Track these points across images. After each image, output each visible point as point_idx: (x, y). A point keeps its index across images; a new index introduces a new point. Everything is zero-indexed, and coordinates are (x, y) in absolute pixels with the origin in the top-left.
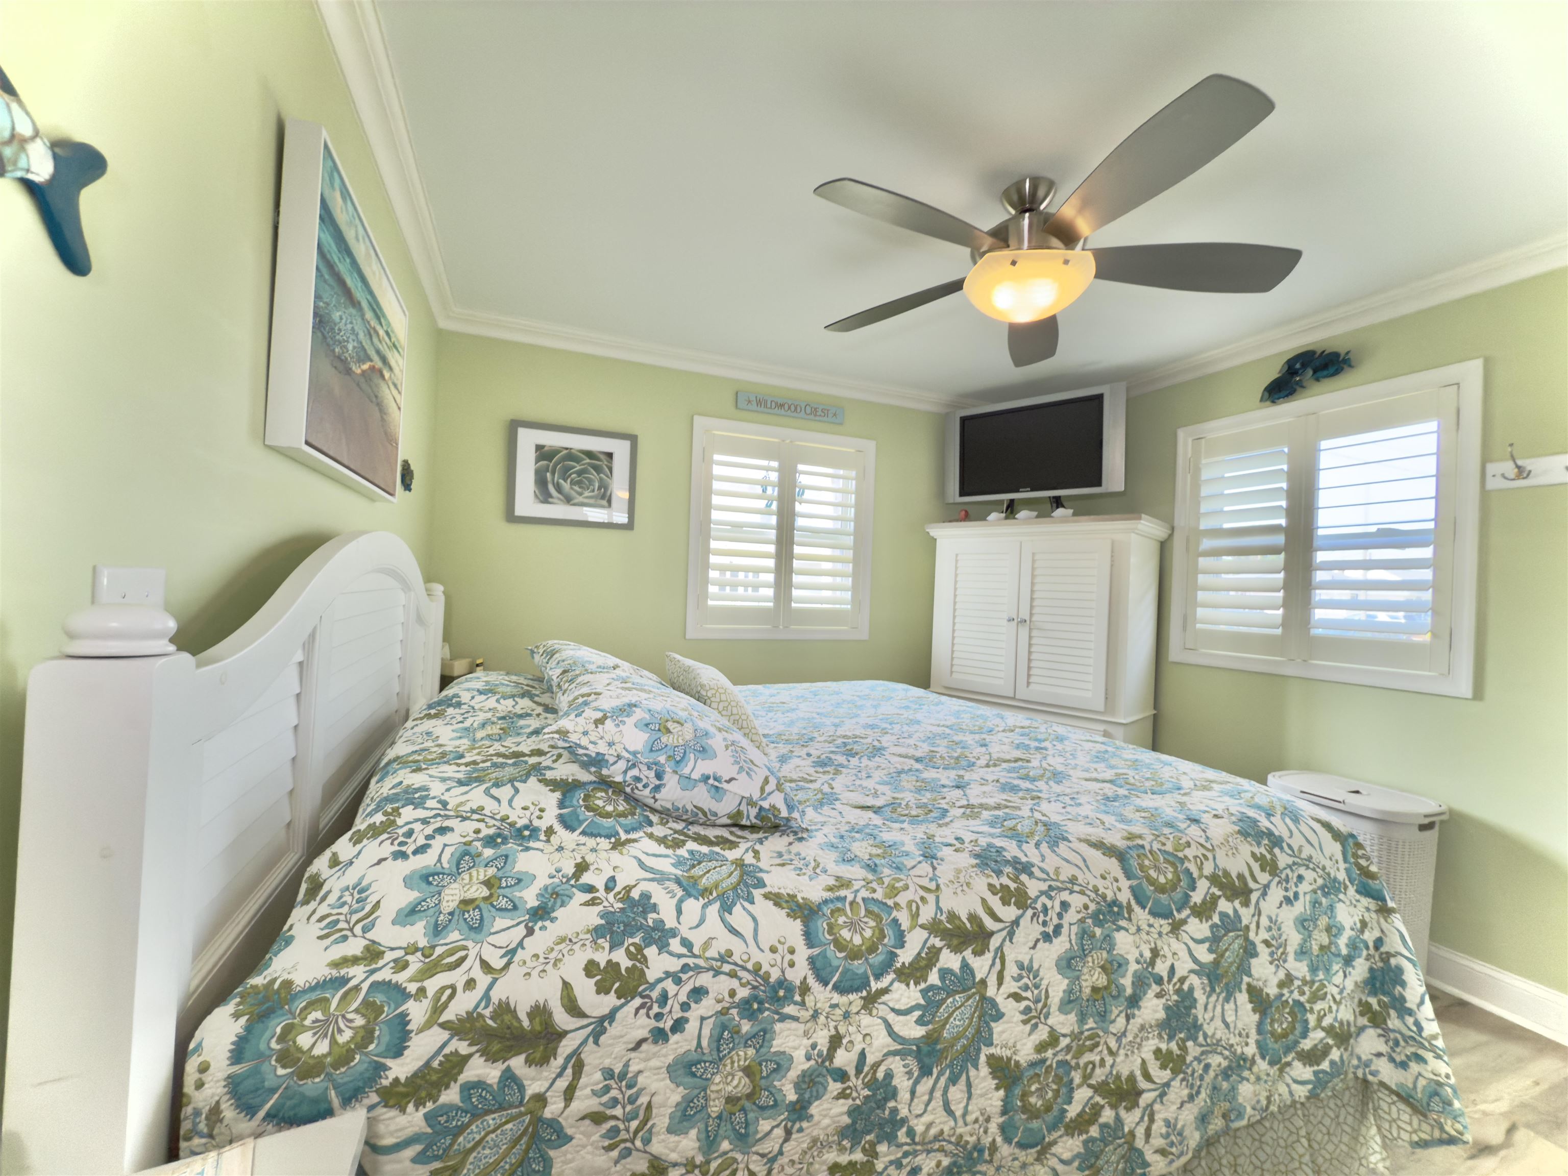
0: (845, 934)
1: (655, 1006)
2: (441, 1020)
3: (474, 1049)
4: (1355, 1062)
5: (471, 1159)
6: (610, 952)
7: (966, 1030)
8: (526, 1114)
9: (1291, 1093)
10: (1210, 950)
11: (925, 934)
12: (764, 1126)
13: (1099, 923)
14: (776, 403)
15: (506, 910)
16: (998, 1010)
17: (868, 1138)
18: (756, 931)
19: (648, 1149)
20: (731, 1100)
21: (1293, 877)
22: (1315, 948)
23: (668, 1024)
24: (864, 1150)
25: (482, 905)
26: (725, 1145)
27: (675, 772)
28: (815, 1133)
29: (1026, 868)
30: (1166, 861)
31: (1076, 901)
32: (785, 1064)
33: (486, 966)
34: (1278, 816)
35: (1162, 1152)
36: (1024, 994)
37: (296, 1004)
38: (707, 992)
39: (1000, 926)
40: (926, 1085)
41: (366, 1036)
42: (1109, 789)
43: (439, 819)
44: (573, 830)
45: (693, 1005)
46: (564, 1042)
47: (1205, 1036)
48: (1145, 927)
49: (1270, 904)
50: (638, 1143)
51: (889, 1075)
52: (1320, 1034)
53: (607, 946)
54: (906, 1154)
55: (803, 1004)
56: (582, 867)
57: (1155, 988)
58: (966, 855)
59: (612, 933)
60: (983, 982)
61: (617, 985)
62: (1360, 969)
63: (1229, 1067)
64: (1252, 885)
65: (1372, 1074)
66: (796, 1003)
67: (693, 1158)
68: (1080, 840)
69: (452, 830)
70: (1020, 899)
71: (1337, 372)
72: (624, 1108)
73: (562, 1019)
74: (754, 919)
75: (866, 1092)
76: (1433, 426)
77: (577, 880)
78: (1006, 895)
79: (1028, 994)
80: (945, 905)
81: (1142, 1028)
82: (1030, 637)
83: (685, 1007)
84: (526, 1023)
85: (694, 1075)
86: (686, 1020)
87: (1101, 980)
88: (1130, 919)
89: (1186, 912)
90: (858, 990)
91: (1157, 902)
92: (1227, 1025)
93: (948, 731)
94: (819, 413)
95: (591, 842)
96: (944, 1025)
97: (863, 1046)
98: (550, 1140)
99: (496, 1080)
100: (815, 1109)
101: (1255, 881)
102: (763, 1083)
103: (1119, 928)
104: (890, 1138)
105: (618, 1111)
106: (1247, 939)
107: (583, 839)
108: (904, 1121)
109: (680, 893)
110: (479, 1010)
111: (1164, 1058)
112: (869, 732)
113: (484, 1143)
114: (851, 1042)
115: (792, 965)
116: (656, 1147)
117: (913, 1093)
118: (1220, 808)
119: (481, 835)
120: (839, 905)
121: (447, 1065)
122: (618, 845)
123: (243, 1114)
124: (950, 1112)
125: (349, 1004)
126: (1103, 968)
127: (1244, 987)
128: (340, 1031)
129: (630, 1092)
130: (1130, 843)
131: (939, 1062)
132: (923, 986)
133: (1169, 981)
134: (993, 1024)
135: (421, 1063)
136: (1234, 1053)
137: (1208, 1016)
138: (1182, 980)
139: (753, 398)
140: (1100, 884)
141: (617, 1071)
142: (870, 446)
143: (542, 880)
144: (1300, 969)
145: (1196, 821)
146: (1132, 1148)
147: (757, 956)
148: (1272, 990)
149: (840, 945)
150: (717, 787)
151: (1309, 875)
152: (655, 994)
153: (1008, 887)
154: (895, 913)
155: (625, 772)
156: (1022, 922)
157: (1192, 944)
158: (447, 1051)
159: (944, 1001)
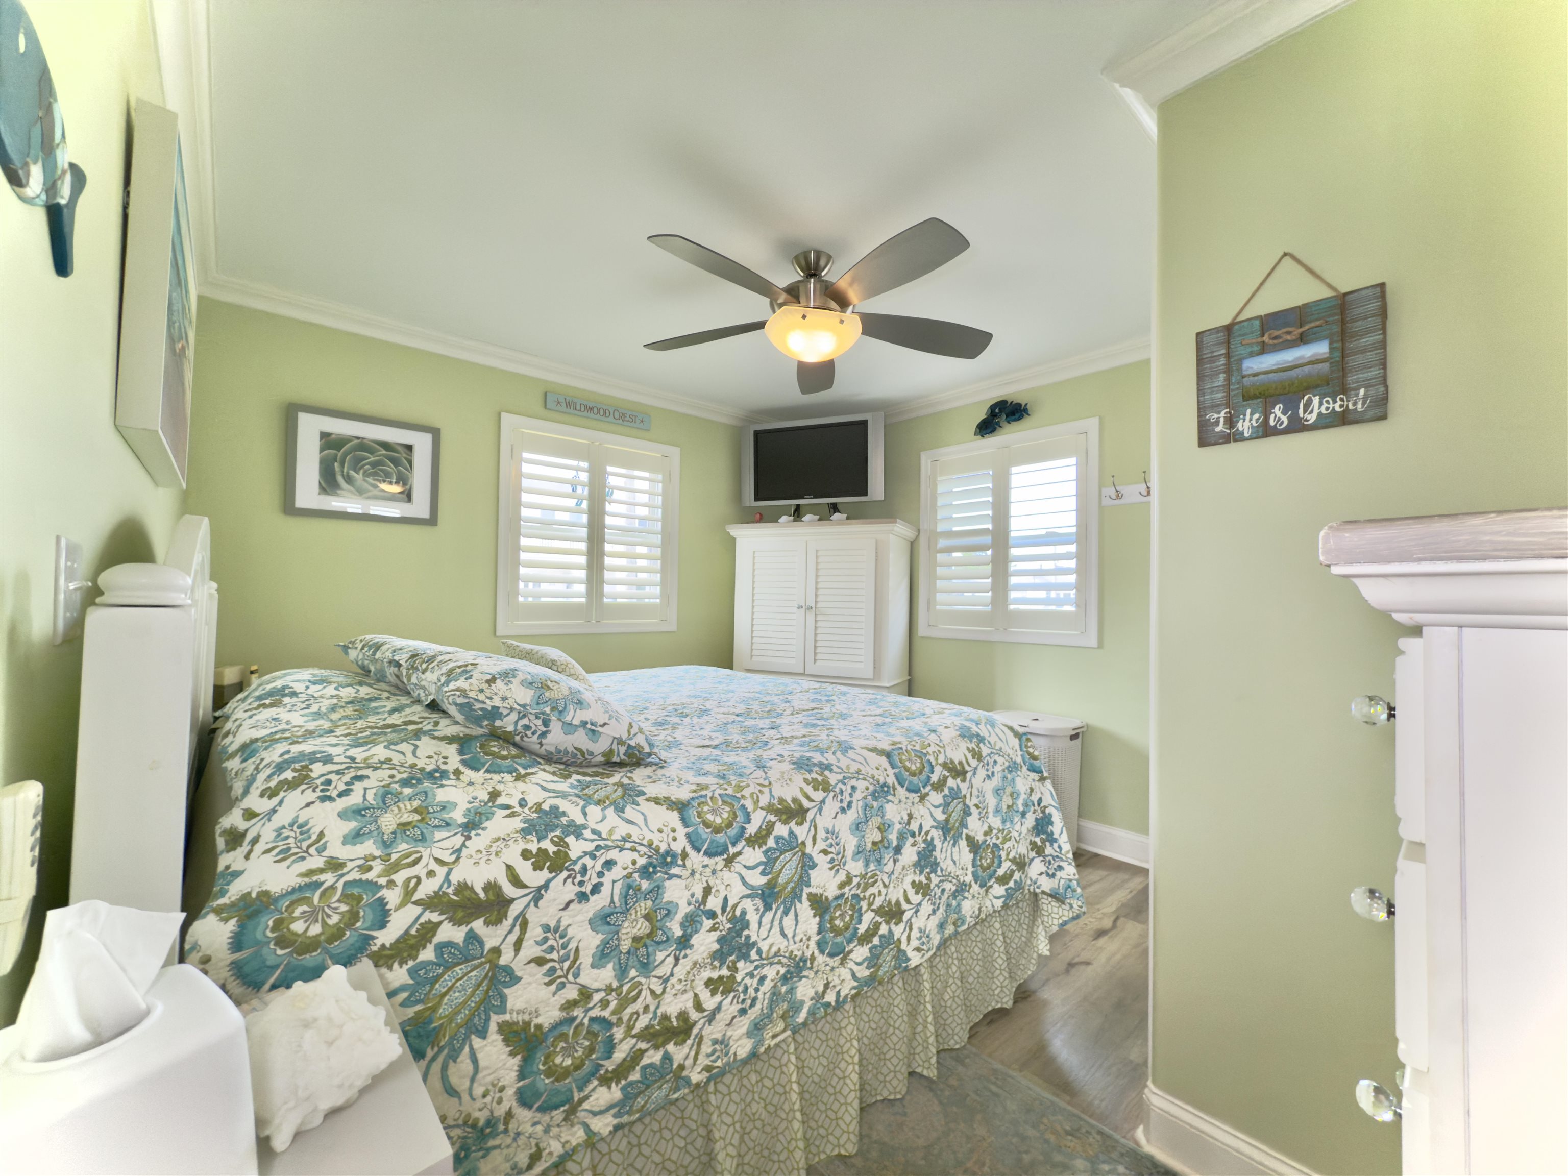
0: (710, 817)
1: (579, 876)
2: (414, 899)
3: (443, 917)
4: (1029, 882)
5: (445, 1000)
6: (539, 841)
7: (793, 876)
8: (486, 963)
9: (993, 906)
10: (944, 813)
11: (764, 813)
12: (660, 956)
13: (875, 799)
14: (586, 407)
15: (440, 826)
16: (813, 862)
17: (731, 958)
18: (645, 820)
19: (578, 980)
20: (636, 939)
21: (991, 761)
22: (1005, 807)
23: (588, 888)
24: (729, 968)
25: (418, 824)
26: (633, 973)
27: (559, 720)
28: (695, 958)
29: (828, 767)
30: (916, 756)
31: (861, 785)
32: (674, 911)
33: (439, 861)
34: (983, 724)
35: (918, 950)
36: (830, 850)
37: (280, 903)
38: (616, 863)
39: (813, 804)
40: (769, 915)
41: (353, 916)
42: (879, 720)
43: (352, 770)
44: (478, 770)
45: (606, 872)
46: (512, 907)
47: (942, 870)
48: (904, 799)
49: (977, 781)
50: (570, 977)
51: (744, 913)
52: (1008, 864)
53: (535, 839)
54: (756, 968)
55: (684, 866)
56: (494, 795)
57: (911, 840)
58: (787, 763)
59: (536, 831)
60: (803, 843)
61: (548, 864)
62: (1030, 820)
63: (956, 891)
64: (967, 768)
65: (1038, 887)
66: (679, 866)
67: (611, 984)
68: (862, 748)
69: (368, 777)
70: (826, 787)
71: (1019, 419)
72: (558, 953)
73: (509, 890)
74: (643, 814)
75: (729, 926)
76: (1073, 460)
77: (493, 803)
78: (816, 785)
79: (832, 850)
80: (776, 793)
81: (904, 868)
82: (816, 621)
83: (600, 874)
84: (482, 895)
85: (609, 924)
86: (602, 884)
87: (877, 836)
88: (894, 795)
89: (929, 788)
90: (721, 854)
91: (910, 782)
92: (954, 862)
93: (757, 695)
94: (628, 418)
95: (496, 777)
96: (778, 876)
97: (726, 893)
98: (505, 981)
99: (462, 939)
100: (694, 941)
101: (969, 766)
102: (658, 924)
103: (888, 801)
104: (746, 957)
105: (554, 956)
106: (965, 804)
107: (488, 776)
108: (755, 943)
109: (582, 803)
110: (443, 889)
111: (918, 887)
112: (693, 700)
113: (454, 989)
114: (717, 891)
115: (675, 839)
116: (583, 979)
117: (760, 923)
118: (949, 723)
119: (396, 779)
120: (703, 800)
121: (424, 931)
122: (519, 778)
123: (250, 989)
124: (784, 935)
125: (330, 897)
126: (879, 828)
127: (964, 836)
128: (329, 916)
129: (561, 941)
130: (894, 747)
131: (776, 900)
132: (764, 848)
133: (920, 834)
134: (810, 872)
135: (402, 932)
136: (959, 881)
137: (943, 856)
138: (927, 833)
139: (562, 400)
140: (876, 773)
141: (552, 926)
142: (675, 452)
143: (463, 806)
144: (996, 822)
145: (934, 731)
146: (900, 950)
147: (649, 836)
148: (980, 838)
149: (707, 824)
150: (593, 731)
151: (1000, 760)
152: (577, 868)
153: (816, 779)
154: (742, 802)
155: (516, 723)
156: (827, 800)
157: (932, 809)
158: (422, 920)
159: (778, 857)
